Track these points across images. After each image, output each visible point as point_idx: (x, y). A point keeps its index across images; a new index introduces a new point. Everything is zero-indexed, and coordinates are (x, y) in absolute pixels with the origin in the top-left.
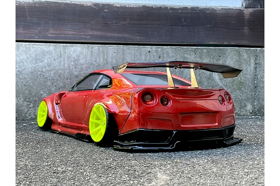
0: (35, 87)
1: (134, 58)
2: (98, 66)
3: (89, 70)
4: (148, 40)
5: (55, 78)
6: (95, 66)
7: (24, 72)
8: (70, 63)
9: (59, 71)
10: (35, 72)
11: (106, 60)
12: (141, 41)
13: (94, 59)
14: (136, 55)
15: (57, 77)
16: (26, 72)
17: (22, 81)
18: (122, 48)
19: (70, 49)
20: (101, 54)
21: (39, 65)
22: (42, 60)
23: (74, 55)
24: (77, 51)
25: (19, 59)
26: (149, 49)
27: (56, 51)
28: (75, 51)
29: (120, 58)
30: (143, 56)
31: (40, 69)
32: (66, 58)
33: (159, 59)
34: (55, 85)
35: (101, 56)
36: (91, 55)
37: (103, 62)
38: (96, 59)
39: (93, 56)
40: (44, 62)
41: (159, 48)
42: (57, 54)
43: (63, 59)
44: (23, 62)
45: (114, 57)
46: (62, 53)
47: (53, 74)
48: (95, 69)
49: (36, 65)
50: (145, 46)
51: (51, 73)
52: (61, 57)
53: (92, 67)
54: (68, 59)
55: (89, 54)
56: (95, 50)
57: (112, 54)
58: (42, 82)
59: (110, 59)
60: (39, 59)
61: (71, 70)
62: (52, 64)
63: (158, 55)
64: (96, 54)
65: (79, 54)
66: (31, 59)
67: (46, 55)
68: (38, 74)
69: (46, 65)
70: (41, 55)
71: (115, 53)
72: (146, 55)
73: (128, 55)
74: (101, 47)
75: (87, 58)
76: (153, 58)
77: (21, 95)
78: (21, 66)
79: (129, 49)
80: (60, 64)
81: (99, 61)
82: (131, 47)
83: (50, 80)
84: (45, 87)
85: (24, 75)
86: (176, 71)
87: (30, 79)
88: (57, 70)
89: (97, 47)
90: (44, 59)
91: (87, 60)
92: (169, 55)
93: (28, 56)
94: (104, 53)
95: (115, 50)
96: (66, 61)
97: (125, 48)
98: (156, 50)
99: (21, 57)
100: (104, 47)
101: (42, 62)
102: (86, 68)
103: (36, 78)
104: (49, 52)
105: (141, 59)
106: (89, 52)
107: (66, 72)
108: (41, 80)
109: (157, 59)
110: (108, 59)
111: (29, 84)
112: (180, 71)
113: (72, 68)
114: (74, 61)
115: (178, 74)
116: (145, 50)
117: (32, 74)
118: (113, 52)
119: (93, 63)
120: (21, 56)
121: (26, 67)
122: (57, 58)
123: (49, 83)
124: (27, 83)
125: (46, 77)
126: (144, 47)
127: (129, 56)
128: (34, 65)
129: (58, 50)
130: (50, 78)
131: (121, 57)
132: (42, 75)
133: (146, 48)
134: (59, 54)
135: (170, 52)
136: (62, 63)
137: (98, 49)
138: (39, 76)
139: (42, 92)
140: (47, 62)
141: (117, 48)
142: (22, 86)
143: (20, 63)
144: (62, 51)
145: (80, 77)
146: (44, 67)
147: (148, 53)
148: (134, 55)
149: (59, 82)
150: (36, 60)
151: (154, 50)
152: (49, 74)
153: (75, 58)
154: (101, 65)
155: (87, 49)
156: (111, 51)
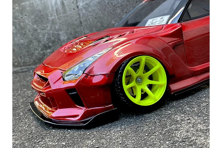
0: (106, 18)
5: (123, 4)
7: (92, 4)
16: (94, 4)
17: (92, 14)
34: (125, 11)
58: (112, 11)
68: (106, 4)
77: (94, 29)
83: (118, 6)
84: (115, 16)
85: (92, 7)
87: (99, 10)
103: (104, 8)
108: (110, 9)
111: (99, 15)
117: (100, 5)
123: (119, 11)
124: (97, 15)
125: (114, 4)
132: (110, 4)
138: (107, 5)
139: (113, 22)
142: (92, 19)
149: (128, 7)
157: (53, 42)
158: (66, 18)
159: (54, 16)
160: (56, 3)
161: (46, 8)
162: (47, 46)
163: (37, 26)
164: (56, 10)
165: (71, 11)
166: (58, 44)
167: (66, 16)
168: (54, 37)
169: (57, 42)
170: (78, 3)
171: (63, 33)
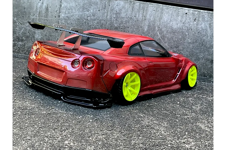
1: (170, 17)
2: (136, 21)
3: (128, 23)
4: (187, 3)
5: (97, 27)
6: (134, 21)
7: (72, 18)
8: (112, 15)
9: (102, 21)
10: (81, 19)
11: (145, 17)
12: (180, 2)
13: (133, 15)
14: (173, 15)
15: (99, 27)
16: (73, 18)
17: (69, 25)
18: (161, 7)
19: (114, 2)
20: (141, 11)
21: (85, 14)
22: (88, 10)
23: (117, 9)
24: (120, 5)
25: (69, 6)
26: (187, 11)
27: (102, 2)
28: (119, 5)
29: (157, 16)
30: (179, 17)
31: (86, 17)
32: (109, 10)
33: (194, 22)
35: (141, 12)
36: (132, 10)
37: (141, 18)
38: (136, 14)
39: (134, 11)
40: (90, 11)
41: (196, 11)
42: (102, 5)
43: (107, 11)
44: (72, 9)
45: (153, 15)
46: (107, 5)
47: (96, 23)
48: (133, 24)
49: (83, 13)
50: (183, 8)
51: (94, 22)
52: (105, 8)
53: (131, 22)
54: (111, 12)
55: (131, 8)
56: (136, 6)
57: (151, 12)
59: (149, 16)
60: (86, 8)
61: (112, 22)
62: (96, 15)
63: (194, 18)
64: (136, 10)
65: (121, 8)
66: (79, 7)
67: (93, 5)
68: (83, 22)
69: (91, 14)
70: (88, 5)
71: (154, 11)
72: (182, 17)
73: (165, 14)
74: (142, 4)
75: (128, 12)
76: (188, 20)
78: (70, 12)
79: (168, 9)
80: (103, 15)
81: (139, 16)
82: (170, 7)
83: (93, 28)
85: (71, 21)
86: (208, 35)
87: (76, 25)
88: (100, 20)
89: (139, 4)
90: (90, 9)
91: (127, 14)
92: (204, 19)
93: (77, 4)
94: (144, 9)
95: (154, 8)
96: (109, 13)
97: (164, 7)
98: (193, 13)
99: (71, 5)
100: (145, 4)
101: (88, 12)
102: (126, 22)
103: (81, 25)
104: (95, 3)
105: (177, 19)
106: (130, 7)
107: (108, 23)
108: (85, 27)
109: (192, 21)
110: (146, 16)
112: (212, 36)
113: (114, 21)
114: (116, 14)
115: (209, 38)
116: (182, 12)
117: (78, 21)
118: (153, 10)
119: (132, 18)
120: (71, 3)
121: (74, 14)
122: (102, 9)
125: (89, 25)
126: (181, 9)
127: (167, 16)
128: (81, 13)
129: (104, 2)
130: (93, 27)
131: (159, 15)
132: (86, 23)
133: (184, 9)
134: (104, 6)
135: (206, 16)
136: (106, 14)
137: (139, 5)
138: (84, 24)
140: (92, 12)
141: (157, 6)
143: (69, 9)
144: (107, 3)
145: (119, 29)
146: (89, 16)
147: (185, 14)
148: (171, 15)
150: (84, 9)
151: (191, 12)
152: (93, 23)
153: (117, 11)
154: (139, 21)
155: (130, 4)
156: (150, 8)
157: (28, 37)
158: (46, 21)
159: (36, 16)
160: (41, 7)
161: (31, 7)
162: (21, 38)
163: (17, 19)
164: (39, 13)
165: (52, 17)
166: (31, 40)
167: (46, 20)
168: (29, 33)
169: (31, 38)
170: (61, 14)
171: (39, 33)
